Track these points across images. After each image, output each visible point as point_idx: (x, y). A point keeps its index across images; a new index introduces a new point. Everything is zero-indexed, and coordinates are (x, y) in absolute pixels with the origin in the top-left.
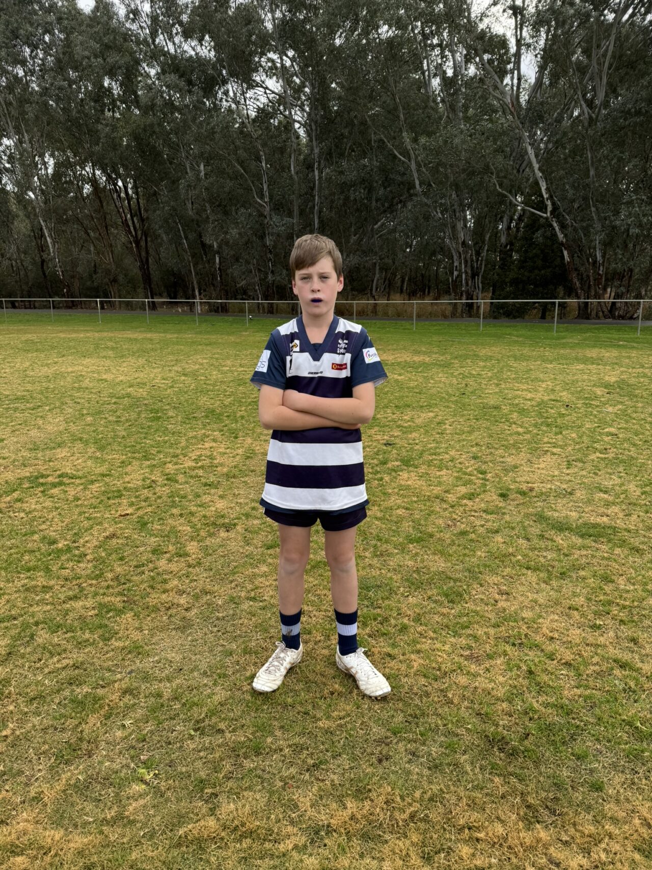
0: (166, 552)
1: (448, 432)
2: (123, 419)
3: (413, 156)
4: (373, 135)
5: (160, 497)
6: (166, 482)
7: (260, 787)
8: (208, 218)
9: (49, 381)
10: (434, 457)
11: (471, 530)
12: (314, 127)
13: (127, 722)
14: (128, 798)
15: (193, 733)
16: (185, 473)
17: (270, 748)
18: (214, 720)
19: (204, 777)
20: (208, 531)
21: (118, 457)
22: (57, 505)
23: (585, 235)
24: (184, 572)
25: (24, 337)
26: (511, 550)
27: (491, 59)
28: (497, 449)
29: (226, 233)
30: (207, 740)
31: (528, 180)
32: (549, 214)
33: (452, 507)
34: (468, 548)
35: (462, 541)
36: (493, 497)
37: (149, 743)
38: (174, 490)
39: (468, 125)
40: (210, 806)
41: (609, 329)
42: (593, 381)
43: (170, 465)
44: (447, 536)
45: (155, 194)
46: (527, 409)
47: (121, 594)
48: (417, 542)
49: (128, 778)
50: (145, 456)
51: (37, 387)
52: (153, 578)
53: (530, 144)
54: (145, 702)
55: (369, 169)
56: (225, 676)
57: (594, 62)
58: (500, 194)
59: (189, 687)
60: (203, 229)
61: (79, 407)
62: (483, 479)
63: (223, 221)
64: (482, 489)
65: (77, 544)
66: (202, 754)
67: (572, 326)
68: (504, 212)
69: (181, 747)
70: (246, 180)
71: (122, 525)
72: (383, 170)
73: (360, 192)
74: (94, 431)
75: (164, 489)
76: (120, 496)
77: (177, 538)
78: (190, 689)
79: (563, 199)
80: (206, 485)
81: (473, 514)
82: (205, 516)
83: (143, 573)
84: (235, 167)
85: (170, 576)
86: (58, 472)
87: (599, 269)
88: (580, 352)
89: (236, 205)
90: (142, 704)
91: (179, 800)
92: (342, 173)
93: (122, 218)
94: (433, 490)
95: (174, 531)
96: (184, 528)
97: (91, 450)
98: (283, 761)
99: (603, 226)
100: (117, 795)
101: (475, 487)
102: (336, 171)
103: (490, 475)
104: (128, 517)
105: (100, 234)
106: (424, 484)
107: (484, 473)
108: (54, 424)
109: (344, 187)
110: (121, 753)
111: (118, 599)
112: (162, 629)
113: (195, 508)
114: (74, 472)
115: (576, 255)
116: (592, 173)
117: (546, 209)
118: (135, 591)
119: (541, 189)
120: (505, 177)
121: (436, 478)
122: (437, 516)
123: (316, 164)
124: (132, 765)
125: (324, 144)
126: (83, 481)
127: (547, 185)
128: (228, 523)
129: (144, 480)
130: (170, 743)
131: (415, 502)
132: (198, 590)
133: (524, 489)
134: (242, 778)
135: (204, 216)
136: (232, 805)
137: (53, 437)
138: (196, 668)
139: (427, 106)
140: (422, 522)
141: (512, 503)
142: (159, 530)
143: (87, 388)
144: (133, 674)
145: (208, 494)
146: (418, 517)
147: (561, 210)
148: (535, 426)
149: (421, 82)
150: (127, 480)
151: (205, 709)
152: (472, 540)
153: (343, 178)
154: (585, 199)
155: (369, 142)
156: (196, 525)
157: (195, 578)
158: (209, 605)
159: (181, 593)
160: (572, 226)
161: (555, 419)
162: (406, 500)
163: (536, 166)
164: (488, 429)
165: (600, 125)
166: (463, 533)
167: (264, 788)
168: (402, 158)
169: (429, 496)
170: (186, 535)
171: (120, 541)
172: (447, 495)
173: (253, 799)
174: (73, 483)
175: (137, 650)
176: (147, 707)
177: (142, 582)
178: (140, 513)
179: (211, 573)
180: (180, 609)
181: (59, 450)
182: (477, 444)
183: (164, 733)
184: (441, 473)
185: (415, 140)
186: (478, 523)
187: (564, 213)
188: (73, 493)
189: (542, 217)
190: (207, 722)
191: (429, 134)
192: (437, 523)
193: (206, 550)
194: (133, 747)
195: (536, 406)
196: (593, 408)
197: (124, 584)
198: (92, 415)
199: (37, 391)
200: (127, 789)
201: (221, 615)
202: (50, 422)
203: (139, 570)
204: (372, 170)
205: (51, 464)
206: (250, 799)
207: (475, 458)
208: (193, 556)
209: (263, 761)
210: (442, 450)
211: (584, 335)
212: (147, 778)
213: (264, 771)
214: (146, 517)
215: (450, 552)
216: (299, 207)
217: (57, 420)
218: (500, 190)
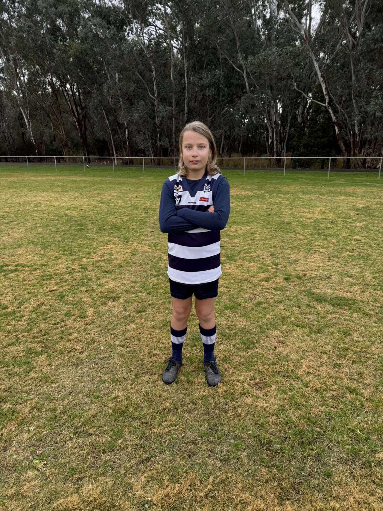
0: (73, 315)
1: (257, 239)
2: (60, 230)
3: (244, 68)
4: (220, 55)
5: (75, 280)
6: (80, 270)
7: (110, 473)
8: (120, 107)
9: (20, 206)
10: (247, 254)
11: (265, 301)
12: (184, 51)
13: (32, 428)
14: (25, 480)
15: (72, 435)
16: (93, 264)
17: (120, 446)
18: (87, 427)
19: (75, 466)
20: (102, 302)
21: (53, 254)
22: (11, 284)
23: (349, 117)
24: (82, 328)
25: (9, 180)
26: (288, 314)
27: (293, 8)
28: (286, 249)
29: (131, 116)
30: (81, 440)
31: (315, 83)
32: (327, 104)
33: (255, 286)
34: (261, 313)
35: (259, 308)
36: (280, 280)
37: (44, 442)
38: (84, 275)
39: (278, 49)
40: (76, 486)
41: (361, 175)
42: (349, 207)
43: (84, 259)
44: (249, 305)
45: (89, 92)
46: (307, 224)
47: (41, 342)
48: (231, 309)
49: (27, 467)
50: (70, 253)
51: (12, 210)
52: (63, 332)
53: (316, 60)
54: (45, 415)
55: (217, 76)
56: (98, 397)
57: (356, 9)
58: (297, 92)
59: (74, 405)
60: (118, 114)
61: (35, 222)
62: (275, 269)
63: (130, 108)
64: (274, 275)
65: (19, 309)
66: (76, 450)
67: (339, 173)
68: (300, 103)
69: (64, 445)
70: (144, 84)
71: (49, 297)
72: (226, 77)
73: (212, 91)
74: (42, 238)
75: (78, 274)
76: (50, 279)
77: (81, 306)
78: (75, 406)
79: (335, 95)
80: (104, 272)
81: (267, 291)
82: (101, 292)
83: (57, 328)
84: (136, 75)
85: (74, 331)
86: (16, 263)
87: (357, 138)
88: (342, 189)
89: (138, 99)
90: (43, 416)
91: (57, 482)
92: (201, 79)
93: (69, 107)
94: (244, 275)
95: (80, 301)
96: (87, 299)
97: (38, 249)
98: (127, 456)
99: (360, 112)
100: (18, 478)
101: (270, 273)
102: (198, 78)
103: (280, 266)
104: (53, 292)
105: (57, 117)
106: (239, 271)
107: (276, 264)
108: (19, 233)
109: (203, 88)
110: (25, 449)
111: (39, 345)
112: (64, 365)
113: (96, 287)
114: (26, 263)
115: (343, 129)
116: (354, 78)
117: (325, 101)
118: (50, 340)
119: (322, 89)
120: (301, 81)
121: (247, 268)
122: (245, 292)
123: (186, 73)
124: (31, 457)
125: (190, 61)
126: (30, 268)
127: (326, 86)
128: (114, 296)
129: (67, 269)
130: (57, 443)
131: (232, 283)
132: (89, 340)
133: (300, 275)
134: (99, 467)
135: (119, 106)
136: (90, 486)
137: (16, 241)
138: (81, 392)
139: (253, 37)
140: (235, 296)
141: (292, 284)
142: (71, 300)
143: (42, 211)
144: (41, 396)
145: (105, 277)
146: (233, 292)
147: (334, 102)
148: (311, 235)
149: (251, 22)
150: (57, 268)
151: (82, 420)
152: (264, 308)
153: (202, 82)
154: (349, 94)
155: (218, 59)
156: (95, 297)
157: (89, 332)
158: (95, 350)
159: (78, 341)
160: (341, 111)
161: (324, 230)
162: (226, 282)
163: (319, 74)
164: (282, 237)
165: (359, 48)
166: (260, 303)
167: (113, 474)
168: (238, 70)
169: (241, 279)
170: (87, 304)
171: (46, 308)
172: (252, 278)
173: (104, 482)
174: (23, 270)
175: (46, 379)
176: (46, 418)
177: (55, 335)
178: (61, 289)
179: (99, 329)
180: (76, 352)
181: (19, 249)
182: (274, 247)
183: (54, 435)
184: (250, 265)
185: (246, 58)
186: (270, 296)
187: (336, 104)
188: (22, 276)
189: (322, 106)
190: (82, 428)
191: (254, 54)
192: (244, 297)
193: (98, 314)
194: (33, 445)
195: (313, 222)
196: (348, 224)
197: (44, 335)
198: (42, 227)
199: (12, 212)
200: (25, 474)
201: (102, 356)
202: (16, 232)
203: (55, 326)
204: (219, 77)
205: (12, 258)
206: (103, 482)
207: (271, 255)
208: (90, 318)
209: (115, 456)
210: (252, 250)
211: (346, 179)
212: (39, 466)
213: (114, 462)
214: (64, 292)
215: (250, 315)
216: (176, 100)
217: (21, 231)
218: (297, 89)
